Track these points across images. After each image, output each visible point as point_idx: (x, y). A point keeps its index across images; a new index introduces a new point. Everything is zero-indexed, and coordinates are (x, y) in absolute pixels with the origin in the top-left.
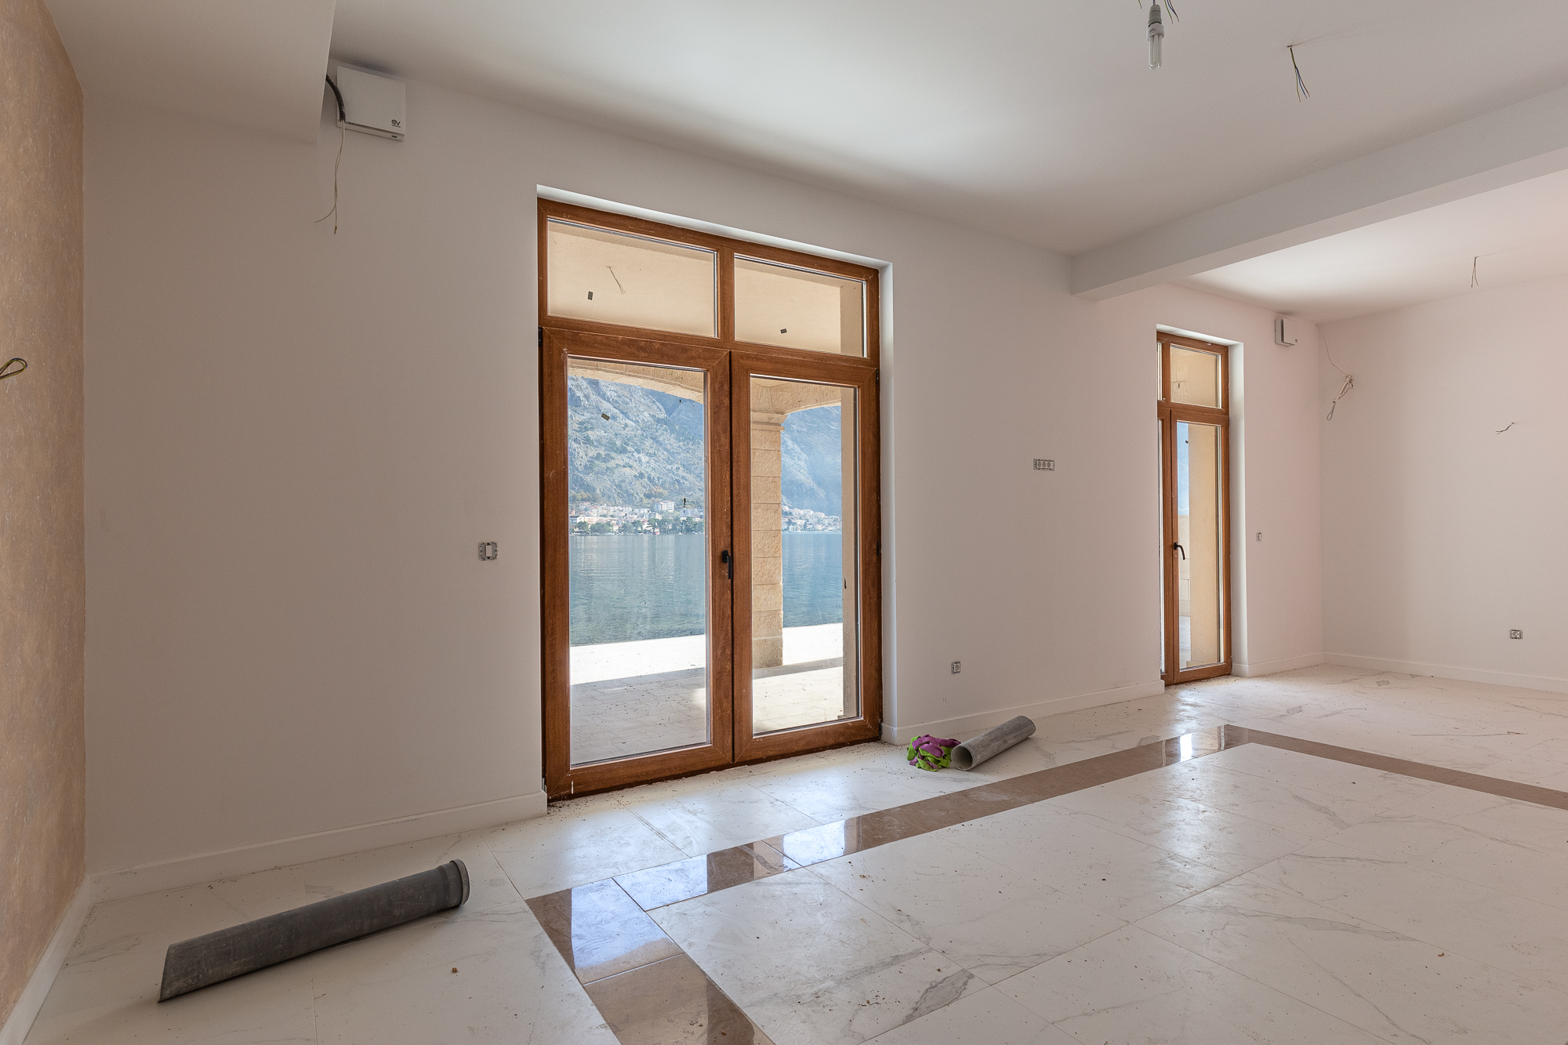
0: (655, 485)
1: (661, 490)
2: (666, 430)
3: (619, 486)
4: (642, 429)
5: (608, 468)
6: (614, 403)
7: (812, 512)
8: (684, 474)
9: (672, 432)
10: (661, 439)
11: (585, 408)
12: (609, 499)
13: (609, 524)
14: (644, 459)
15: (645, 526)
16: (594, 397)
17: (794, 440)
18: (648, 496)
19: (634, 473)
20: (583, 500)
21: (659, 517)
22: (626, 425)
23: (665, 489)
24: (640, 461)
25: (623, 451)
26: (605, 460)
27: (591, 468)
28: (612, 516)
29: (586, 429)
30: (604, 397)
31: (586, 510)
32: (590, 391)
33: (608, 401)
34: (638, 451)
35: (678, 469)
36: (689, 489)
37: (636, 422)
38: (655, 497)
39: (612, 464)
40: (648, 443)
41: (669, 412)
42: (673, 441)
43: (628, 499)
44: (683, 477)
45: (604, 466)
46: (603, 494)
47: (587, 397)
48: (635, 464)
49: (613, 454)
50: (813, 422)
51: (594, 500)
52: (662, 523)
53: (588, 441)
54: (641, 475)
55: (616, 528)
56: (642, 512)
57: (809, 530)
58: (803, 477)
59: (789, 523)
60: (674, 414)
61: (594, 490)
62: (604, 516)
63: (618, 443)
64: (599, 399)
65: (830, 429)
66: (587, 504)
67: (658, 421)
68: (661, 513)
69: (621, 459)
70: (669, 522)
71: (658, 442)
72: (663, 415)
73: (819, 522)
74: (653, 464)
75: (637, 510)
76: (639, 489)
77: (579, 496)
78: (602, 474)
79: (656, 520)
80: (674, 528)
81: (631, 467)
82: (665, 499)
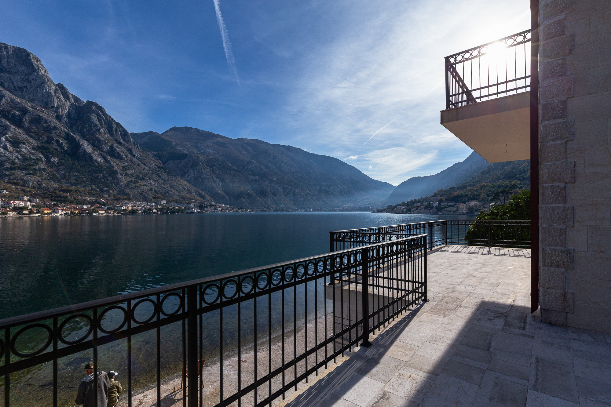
0: (157, 193)
1: (160, 196)
2: (162, 171)
3: (141, 194)
4: (152, 170)
5: (136, 186)
6: (139, 159)
7: (224, 205)
8: (171, 189)
9: (166, 172)
10: (160, 175)
11: (125, 161)
12: (136, 199)
13: (137, 210)
14: (153, 183)
15: (154, 211)
16: (129, 156)
17: (217, 177)
18: (154, 198)
19: (148, 188)
20: (124, 199)
21: (159, 207)
22: (145, 169)
23: (162, 195)
24: (151, 183)
25: (143, 179)
26: (134, 183)
27: (128, 186)
28: (138, 206)
29: (126, 170)
30: (134, 156)
31: (126, 203)
32: (127, 153)
33: (136, 158)
34: (150, 180)
35: (168, 187)
36: (173, 195)
37: (149, 167)
38: (158, 198)
39: (138, 184)
40: (155, 176)
41: (164, 163)
42: (165, 176)
43: (145, 199)
44: (170, 191)
45: (134, 185)
46: (134, 197)
47: (126, 156)
48: (148, 185)
49: (138, 180)
50: (224, 171)
51: (129, 200)
52: (161, 210)
53: (126, 174)
54: (151, 189)
55: (140, 212)
56: (152, 204)
57: (223, 212)
58: (220, 191)
59: (215, 209)
60: (166, 165)
61: (129, 195)
62: (135, 206)
63: (141, 176)
64: (132, 157)
65: (231, 173)
66: (126, 201)
67: (159, 167)
68: (160, 205)
69: (141, 183)
70: (164, 209)
71: (159, 176)
72: (161, 165)
73: (227, 209)
74: (157, 185)
75: (149, 204)
76: (150, 195)
77: (122, 198)
78: (133, 188)
79: (159, 208)
80: (167, 212)
81: (146, 186)
82: (162, 199)
